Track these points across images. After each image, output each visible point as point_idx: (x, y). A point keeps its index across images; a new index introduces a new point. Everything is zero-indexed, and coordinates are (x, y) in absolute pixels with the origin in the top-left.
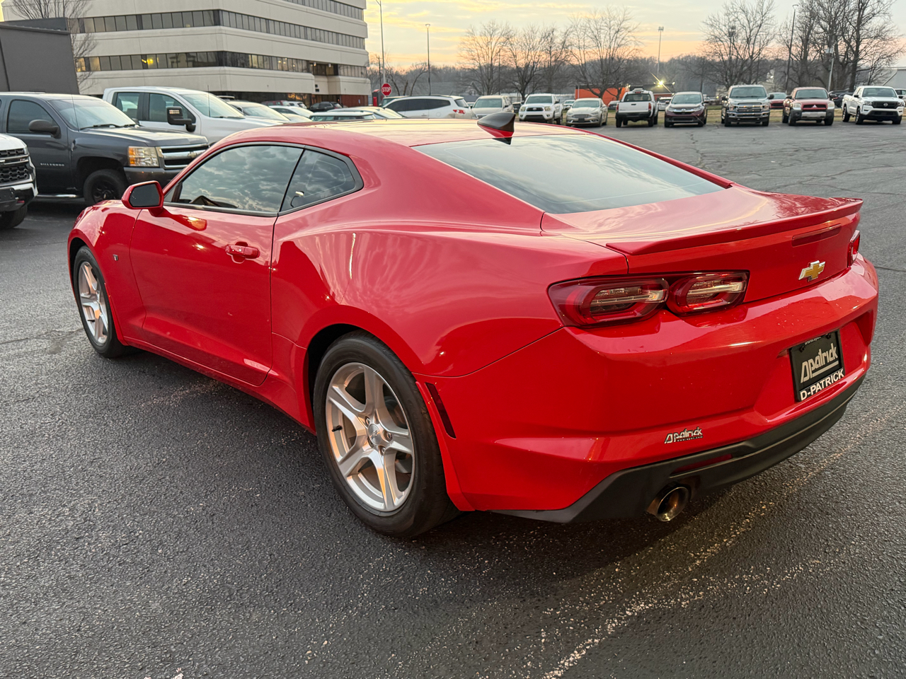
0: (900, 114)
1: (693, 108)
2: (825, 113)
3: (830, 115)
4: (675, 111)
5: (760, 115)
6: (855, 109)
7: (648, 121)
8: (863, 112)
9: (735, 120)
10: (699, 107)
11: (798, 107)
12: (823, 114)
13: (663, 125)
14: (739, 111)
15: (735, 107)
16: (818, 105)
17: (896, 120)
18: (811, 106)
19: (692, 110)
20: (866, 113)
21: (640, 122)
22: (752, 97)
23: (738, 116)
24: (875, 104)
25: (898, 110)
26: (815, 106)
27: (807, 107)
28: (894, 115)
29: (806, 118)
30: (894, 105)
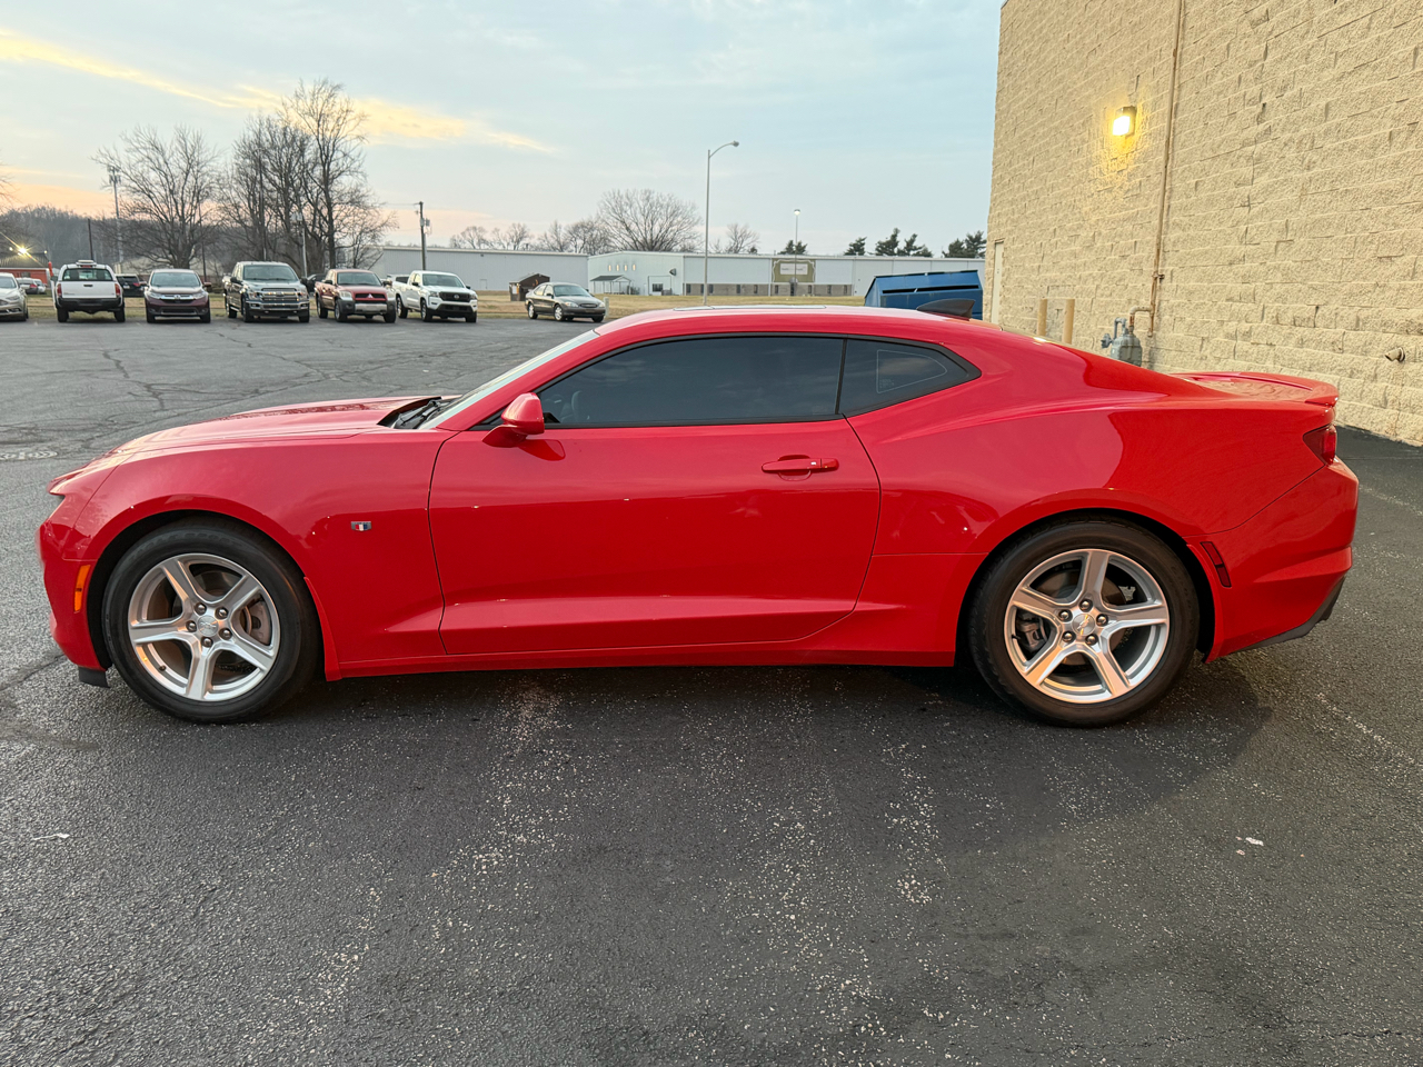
0: (474, 309)
1: (192, 294)
2: (385, 305)
3: (391, 308)
4: (163, 297)
5: (297, 307)
6: (417, 301)
7: (115, 313)
8: (430, 306)
9: (262, 312)
10: (200, 292)
11: (347, 296)
12: (384, 306)
13: (145, 319)
14: (264, 300)
15: (258, 294)
16: (375, 295)
17: (470, 317)
18: (366, 295)
19: (191, 297)
20: (435, 307)
21: (100, 314)
22: (278, 280)
23: (265, 307)
24: (445, 296)
25: (472, 303)
26: (370, 296)
27: (360, 297)
28: (468, 311)
29: (361, 312)
30: (466, 298)
